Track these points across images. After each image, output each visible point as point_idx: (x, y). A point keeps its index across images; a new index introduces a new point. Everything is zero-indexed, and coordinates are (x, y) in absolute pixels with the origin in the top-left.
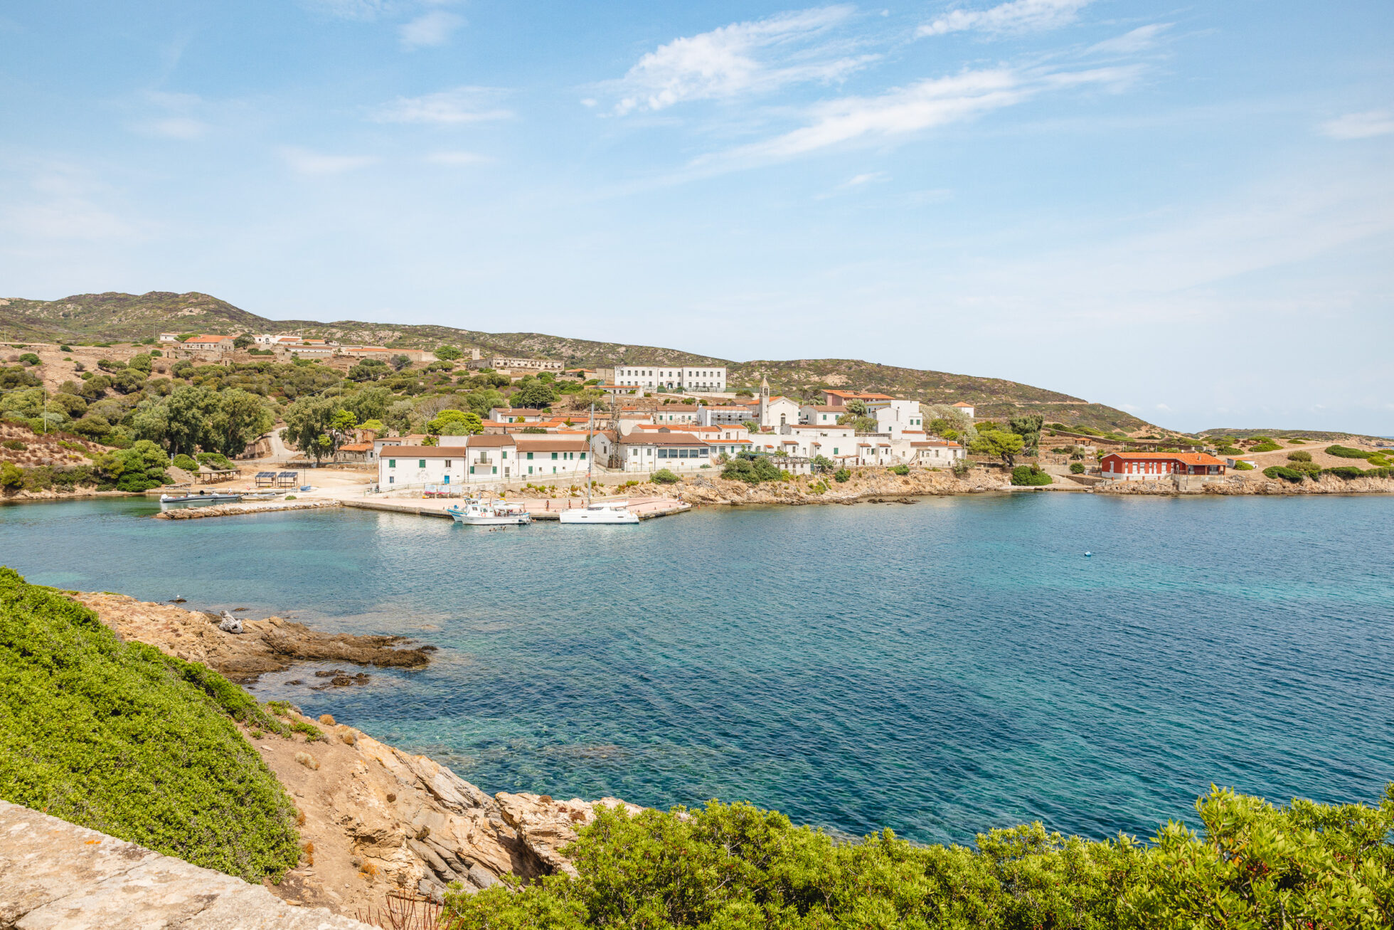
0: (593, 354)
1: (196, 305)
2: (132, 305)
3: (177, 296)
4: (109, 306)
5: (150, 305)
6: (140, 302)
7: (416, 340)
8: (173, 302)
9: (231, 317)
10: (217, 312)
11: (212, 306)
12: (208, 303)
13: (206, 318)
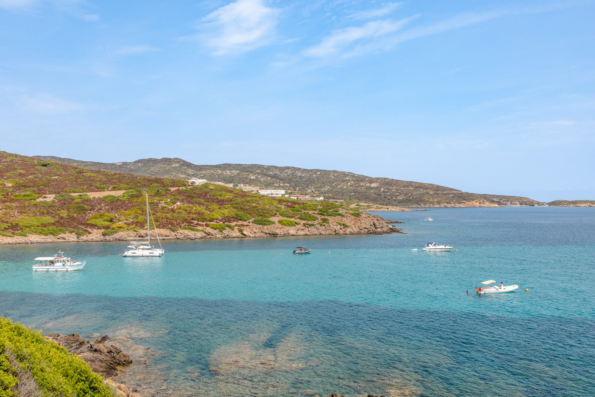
0: (308, 175)
1: (177, 163)
2: (158, 163)
3: (170, 159)
4: (151, 164)
5: (163, 163)
6: (160, 162)
7: (243, 173)
8: (170, 162)
9: (187, 166)
10: (183, 165)
11: (181, 163)
12: (180, 162)
13: (180, 167)
